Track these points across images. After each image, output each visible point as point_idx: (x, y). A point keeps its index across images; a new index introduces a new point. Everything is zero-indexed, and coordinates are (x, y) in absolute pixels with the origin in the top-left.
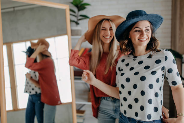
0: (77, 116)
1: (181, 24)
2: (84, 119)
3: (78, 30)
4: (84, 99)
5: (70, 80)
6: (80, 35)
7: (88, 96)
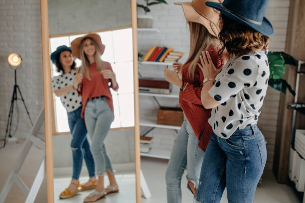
0: (141, 143)
1: (301, 14)
2: (150, 149)
3: (147, 20)
4: (152, 121)
5: (133, 95)
6: (151, 27)
7: (158, 116)
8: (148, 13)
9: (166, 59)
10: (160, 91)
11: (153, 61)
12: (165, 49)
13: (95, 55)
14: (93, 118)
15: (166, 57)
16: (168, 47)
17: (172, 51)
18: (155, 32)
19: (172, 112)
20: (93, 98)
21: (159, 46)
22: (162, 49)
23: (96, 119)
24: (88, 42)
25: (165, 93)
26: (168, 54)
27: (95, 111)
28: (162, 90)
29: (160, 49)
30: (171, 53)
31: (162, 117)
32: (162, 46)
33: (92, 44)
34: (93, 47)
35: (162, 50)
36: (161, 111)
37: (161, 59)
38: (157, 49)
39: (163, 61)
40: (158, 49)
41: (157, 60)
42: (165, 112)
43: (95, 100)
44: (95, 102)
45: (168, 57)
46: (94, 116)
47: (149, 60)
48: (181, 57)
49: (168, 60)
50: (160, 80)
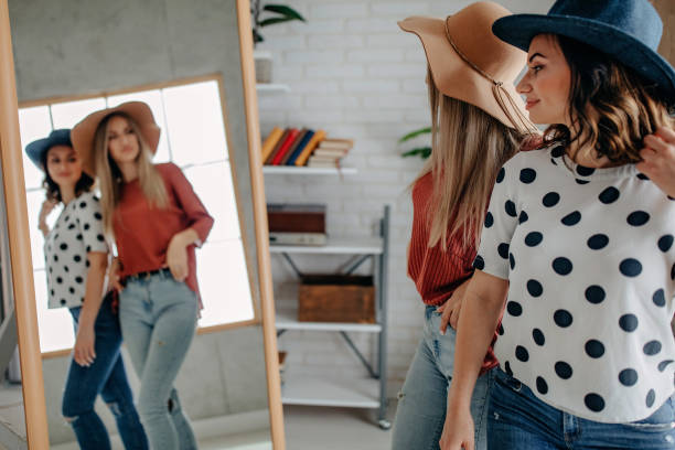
2: (283, 383)
3: (260, 62)
6: (268, 81)
7: (301, 302)
9: (312, 159)
10: (302, 240)
11: (279, 164)
12: (309, 134)
13: (137, 159)
14: (145, 323)
15: (312, 154)
16: (313, 127)
18: (281, 92)
19: (333, 289)
20: (142, 275)
21: (292, 126)
22: (299, 134)
23: (152, 327)
25: (315, 242)
26: (317, 146)
27: (148, 306)
28: (307, 237)
29: (295, 134)
30: (323, 145)
31: (309, 304)
32: (300, 128)
33: (130, 132)
35: (301, 137)
36: (306, 288)
37: (300, 160)
38: (288, 135)
39: (306, 164)
40: (291, 134)
41: (291, 162)
42: (318, 290)
43: (148, 278)
44: (148, 283)
45: (318, 152)
46: (148, 318)
47: (268, 162)
48: (346, 151)
49: (316, 162)
50: (301, 210)
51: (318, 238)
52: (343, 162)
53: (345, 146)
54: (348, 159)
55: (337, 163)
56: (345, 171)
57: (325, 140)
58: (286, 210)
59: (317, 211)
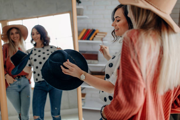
2: (85, 103)
3: (80, 9)
6: (82, 15)
8: (80, 4)
9: (95, 38)
10: (91, 62)
11: (85, 39)
12: (94, 31)
15: (95, 37)
16: (95, 29)
17: (99, 33)
18: (86, 18)
21: (89, 28)
22: (91, 30)
24: (14, 31)
25: (95, 63)
26: (96, 34)
29: (90, 31)
30: (98, 34)
32: (91, 29)
33: (17, 33)
34: (18, 35)
35: (91, 32)
37: (91, 38)
39: (93, 40)
40: (88, 31)
41: (88, 39)
45: (96, 36)
47: (82, 39)
48: (105, 36)
49: (96, 39)
50: (91, 53)
51: (96, 61)
52: (104, 39)
53: (104, 34)
54: (105, 38)
55: (102, 40)
56: (104, 42)
57: (99, 32)
58: (86, 53)
59: (96, 53)
